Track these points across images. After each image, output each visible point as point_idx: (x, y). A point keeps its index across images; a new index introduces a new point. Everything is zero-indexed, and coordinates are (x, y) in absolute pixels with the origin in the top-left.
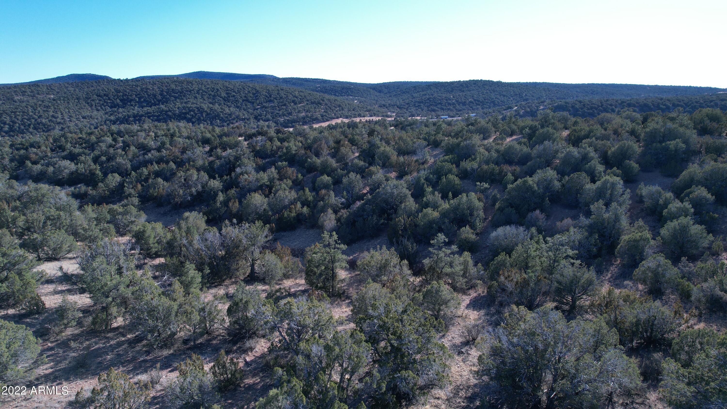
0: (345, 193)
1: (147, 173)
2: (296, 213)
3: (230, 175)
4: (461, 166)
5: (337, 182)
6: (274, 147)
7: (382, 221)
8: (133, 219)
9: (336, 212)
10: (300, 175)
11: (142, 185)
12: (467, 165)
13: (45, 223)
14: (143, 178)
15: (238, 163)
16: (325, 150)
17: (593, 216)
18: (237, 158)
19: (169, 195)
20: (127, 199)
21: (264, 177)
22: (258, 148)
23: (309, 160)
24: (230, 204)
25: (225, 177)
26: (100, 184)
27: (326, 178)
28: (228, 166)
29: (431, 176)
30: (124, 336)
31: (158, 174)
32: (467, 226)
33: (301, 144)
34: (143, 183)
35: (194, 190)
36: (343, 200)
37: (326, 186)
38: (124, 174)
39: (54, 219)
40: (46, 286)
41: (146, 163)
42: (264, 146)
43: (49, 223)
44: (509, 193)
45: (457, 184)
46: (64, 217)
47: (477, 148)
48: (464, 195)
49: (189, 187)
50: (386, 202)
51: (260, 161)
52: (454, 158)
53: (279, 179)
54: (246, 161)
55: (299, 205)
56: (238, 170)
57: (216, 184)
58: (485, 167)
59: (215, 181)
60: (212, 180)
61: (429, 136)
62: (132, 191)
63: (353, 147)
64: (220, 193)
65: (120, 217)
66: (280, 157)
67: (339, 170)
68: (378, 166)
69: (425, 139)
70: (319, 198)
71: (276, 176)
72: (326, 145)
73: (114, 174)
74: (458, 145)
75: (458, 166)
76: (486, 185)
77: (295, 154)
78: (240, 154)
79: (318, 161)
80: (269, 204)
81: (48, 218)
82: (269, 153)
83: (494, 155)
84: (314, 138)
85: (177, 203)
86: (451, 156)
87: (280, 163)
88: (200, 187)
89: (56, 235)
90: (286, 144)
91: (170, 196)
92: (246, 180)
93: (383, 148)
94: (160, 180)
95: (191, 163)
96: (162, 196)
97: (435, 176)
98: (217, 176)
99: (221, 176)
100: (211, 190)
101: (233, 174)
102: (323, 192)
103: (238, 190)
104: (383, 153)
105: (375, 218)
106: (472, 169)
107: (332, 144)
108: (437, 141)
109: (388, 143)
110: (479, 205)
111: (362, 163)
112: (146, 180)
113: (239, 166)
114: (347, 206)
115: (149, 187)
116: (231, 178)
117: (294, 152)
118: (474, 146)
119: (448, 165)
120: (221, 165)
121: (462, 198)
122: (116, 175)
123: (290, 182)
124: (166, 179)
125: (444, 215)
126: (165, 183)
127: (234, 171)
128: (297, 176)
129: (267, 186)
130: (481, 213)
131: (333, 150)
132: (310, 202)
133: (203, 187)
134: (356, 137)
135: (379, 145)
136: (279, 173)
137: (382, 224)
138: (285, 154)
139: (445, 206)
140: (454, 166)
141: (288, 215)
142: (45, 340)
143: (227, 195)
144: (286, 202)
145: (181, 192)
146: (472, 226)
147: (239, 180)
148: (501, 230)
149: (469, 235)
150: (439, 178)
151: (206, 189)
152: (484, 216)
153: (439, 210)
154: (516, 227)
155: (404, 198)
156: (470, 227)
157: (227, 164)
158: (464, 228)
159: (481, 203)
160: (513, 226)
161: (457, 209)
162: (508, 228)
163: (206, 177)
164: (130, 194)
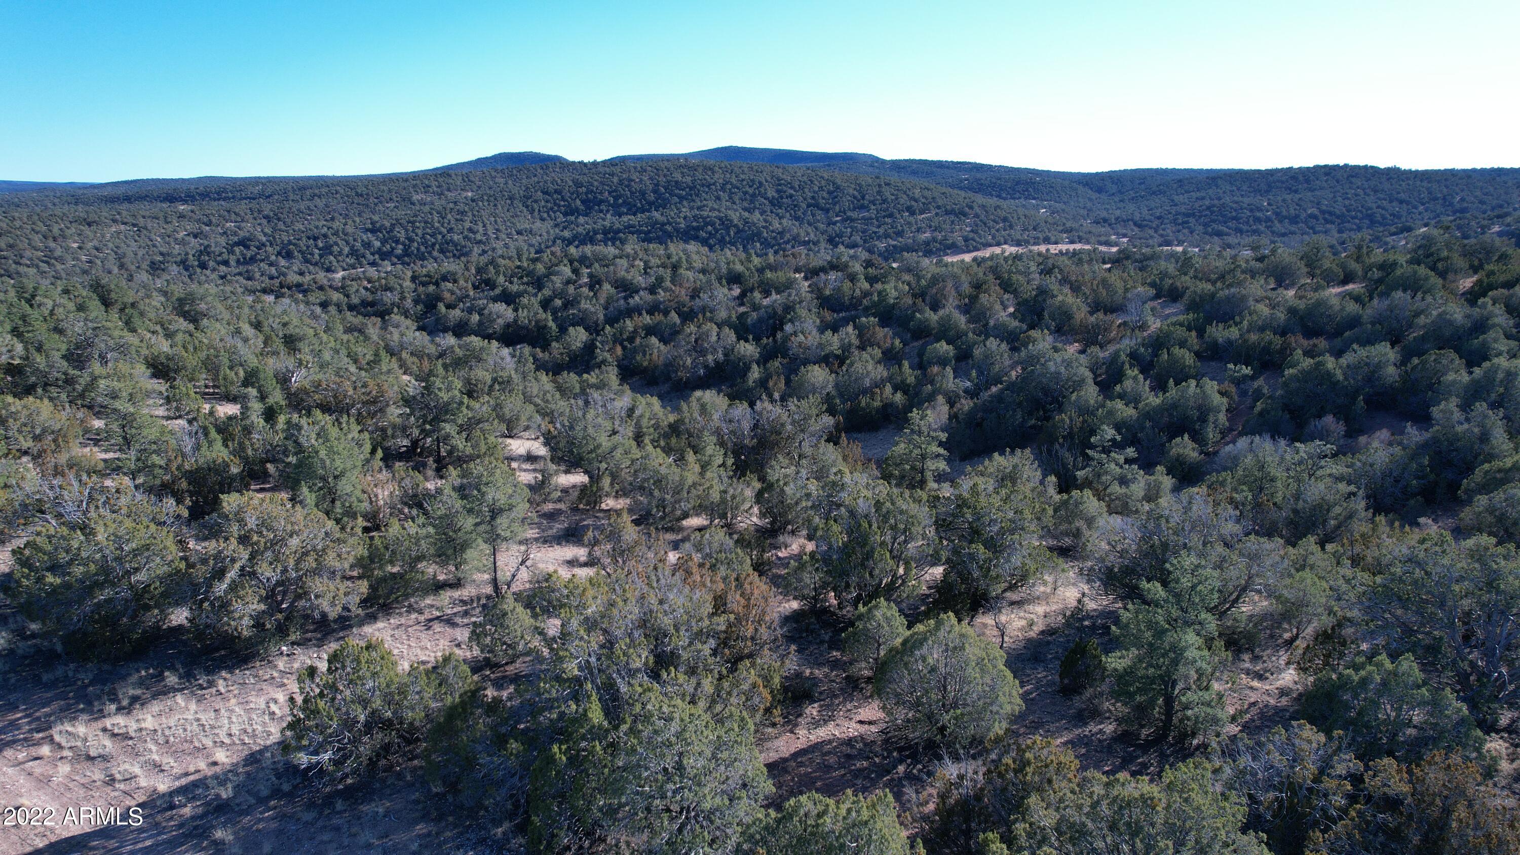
0: (974, 373)
1: (631, 329)
2: (881, 401)
3: (774, 336)
4: (1206, 335)
5: (963, 357)
6: (858, 292)
7: (1033, 421)
9: (951, 403)
10: (897, 342)
11: (624, 348)
12: (1219, 333)
14: (625, 337)
15: (789, 317)
16: (951, 300)
17: (1436, 428)
18: (788, 308)
19: (667, 364)
20: (600, 367)
21: (834, 342)
22: (827, 292)
23: (918, 315)
24: (770, 384)
25: (765, 341)
26: (554, 344)
27: (943, 347)
28: (771, 321)
29: (1142, 350)
31: (650, 331)
32: (1186, 436)
33: (907, 288)
34: (626, 343)
35: (710, 358)
36: (968, 384)
37: (943, 362)
38: (594, 329)
41: (630, 312)
42: (838, 289)
44: (1285, 384)
45: (1190, 367)
47: (1251, 302)
48: (1193, 383)
49: (703, 352)
50: (1046, 391)
51: (829, 316)
52: (1198, 319)
53: (858, 347)
54: (803, 312)
55: (888, 389)
56: (788, 328)
57: (748, 349)
58: (1253, 337)
59: (747, 345)
60: (742, 342)
61: (1161, 280)
62: (607, 355)
63: (1006, 296)
64: (755, 366)
66: (867, 309)
67: (971, 335)
68: (1046, 331)
69: (1153, 285)
70: (925, 379)
71: (856, 342)
72: (953, 292)
73: (578, 328)
74: (1213, 295)
75: (1201, 333)
76: (1247, 371)
77: (894, 305)
78: (794, 302)
79: (933, 317)
80: (837, 386)
82: (847, 302)
83: (1281, 316)
84: (933, 277)
85: (681, 379)
86: (1191, 316)
87: (864, 319)
88: (720, 356)
90: (879, 286)
91: (670, 366)
92: (800, 344)
93: (1065, 297)
94: (654, 340)
95: (708, 314)
96: (656, 367)
97: (1150, 350)
98: (751, 337)
99: (757, 339)
100: (740, 359)
101: (779, 335)
102: (936, 369)
103: (785, 361)
104: (1060, 308)
105: (1019, 415)
106: (1230, 342)
107: (966, 288)
108: (1176, 288)
109: (1076, 289)
110: (1217, 400)
111: (1015, 323)
112: (631, 339)
113: (791, 321)
114: (972, 394)
115: (635, 351)
116: (775, 341)
117: (892, 301)
118: (1244, 299)
119: (1181, 332)
120: (760, 320)
121: (1188, 387)
122: (581, 329)
123: (877, 353)
124: (664, 340)
125: (1147, 415)
126: (662, 347)
127: (782, 330)
128: (893, 344)
129: (837, 357)
130: (1222, 417)
131: (967, 300)
132: (909, 385)
133: (725, 355)
134: (1014, 277)
135: (1055, 292)
136: (860, 336)
137: (1031, 427)
138: (875, 305)
139: (1154, 400)
140: (1194, 334)
141: (868, 404)
143: (765, 368)
144: (867, 383)
145: (689, 361)
146: (1197, 437)
147: (789, 344)
148: (1243, 443)
149: (1187, 451)
150: (1155, 354)
151: (732, 357)
152: (1227, 424)
153: (1140, 406)
154: (1273, 438)
155: (1079, 385)
156: (1193, 438)
157: (770, 318)
158: (1179, 439)
159: (1225, 400)
160: (1267, 437)
161: (1174, 406)
162: (1257, 439)
163: (733, 337)
164: (604, 362)
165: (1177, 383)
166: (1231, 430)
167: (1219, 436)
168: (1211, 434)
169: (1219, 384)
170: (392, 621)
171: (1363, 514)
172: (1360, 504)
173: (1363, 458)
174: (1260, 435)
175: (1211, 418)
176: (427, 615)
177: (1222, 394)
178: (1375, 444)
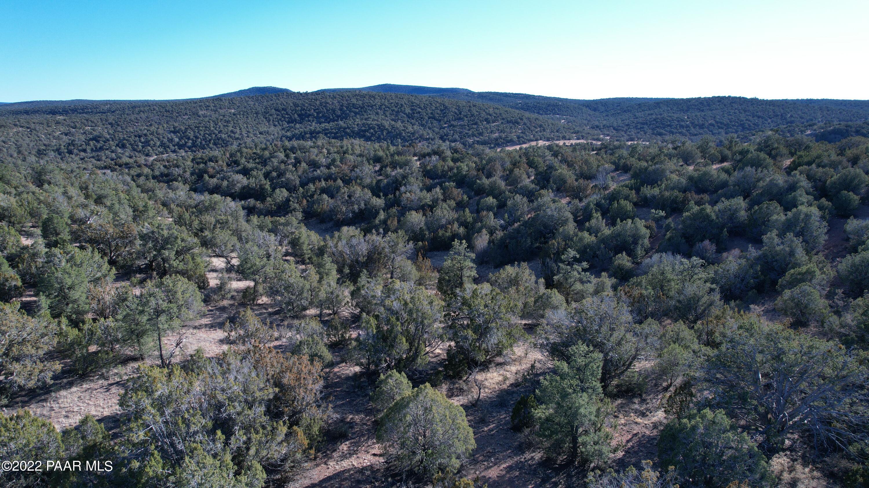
0: (506, 216)
1: (314, 190)
2: (451, 232)
3: (395, 194)
4: (641, 193)
5: (502, 205)
6: (446, 167)
7: (538, 244)
8: (293, 230)
9: (491, 233)
10: (465, 197)
11: (308, 201)
12: (648, 191)
13: (215, 225)
14: (309, 194)
15: (404, 182)
16: (498, 172)
17: (765, 248)
18: (404, 177)
19: (331, 211)
20: (291, 213)
21: (428, 197)
22: (429, 168)
23: (478, 181)
24: (389, 222)
25: (390, 196)
26: (268, 199)
27: (491, 200)
28: (394, 185)
29: (603, 201)
30: (266, 309)
31: (323, 191)
32: (624, 253)
33: (474, 165)
34: (308, 198)
35: (356, 207)
36: (502, 222)
37: (489, 208)
38: (292, 189)
39: (223, 223)
40: (211, 273)
41: (313, 180)
42: (435, 166)
43: (218, 226)
44: (683, 222)
45: (630, 211)
46: (231, 222)
47: (668, 173)
48: (630, 221)
49: (352, 204)
50: (546, 226)
51: (429, 182)
52: (637, 183)
53: (443, 200)
54: (412, 180)
55: (456, 225)
56: (403, 189)
57: (379, 202)
58: (667, 194)
59: (377, 199)
60: (374, 197)
61: (619, 160)
62: (297, 206)
63: (530, 170)
64: (382, 212)
65: (281, 227)
66: (450, 177)
67: (507, 193)
68: (550, 190)
69: (614, 163)
70: (478, 219)
71: (441, 197)
72: (500, 168)
73: (282, 189)
74: (646, 169)
75: (638, 191)
76: (662, 213)
77: (466, 175)
78: (408, 173)
79: (486, 182)
80: (426, 224)
81: (218, 221)
82: (440, 174)
83: (684, 181)
84: (489, 159)
85: (339, 219)
86: (633, 181)
87: (447, 184)
88: (363, 205)
89: (222, 234)
90: (459, 164)
91: (333, 211)
92: (407, 199)
93: (563, 171)
94: (325, 196)
95: (358, 181)
96: (325, 212)
97: (608, 202)
98: (382, 194)
99: (386, 195)
100: (373, 208)
101: (397, 193)
102: (485, 213)
103: (399, 209)
104: (559, 176)
105: (529, 241)
106: (654, 197)
107: (508, 165)
108: (627, 165)
109: (570, 165)
110: (644, 231)
111: (533, 186)
112: (312, 196)
113: (405, 185)
114: (504, 228)
115: (313, 203)
116: (395, 196)
117: (464, 173)
118: (663, 171)
119: (626, 191)
120: (388, 184)
121: (627, 223)
122: (284, 190)
123: (453, 203)
124: (331, 196)
125: (603, 241)
126: (330, 200)
127: (399, 190)
128: (462, 198)
129: (429, 206)
130: (646, 241)
131: (508, 172)
132: (469, 223)
133: (365, 205)
134: (536, 159)
135: (557, 168)
136: (444, 194)
137: (536, 248)
138: (455, 175)
139: (607, 231)
140: (634, 192)
141: (443, 234)
142: (207, 305)
143: (387, 213)
144: (444, 221)
145: (344, 209)
146: (631, 253)
147: (402, 198)
148: (656, 257)
149: (624, 262)
150: (610, 204)
151: (369, 206)
152: (649, 245)
153: (599, 235)
154: (673, 254)
155: (565, 222)
156: (629, 255)
157: (393, 183)
158: (620, 255)
159: (648, 231)
160: (670, 253)
161: (619, 235)
162: (664, 255)
163: (370, 194)
164: (294, 210)
165: (621, 221)
166: (652, 248)
167: (644, 253)
168: (640, 251)
169: (646, 221)
170: (84, 386)
171: (718, 303)
172: (717, 297)
173: (723, 266)
174: (666, 252)
175: (640, 242)
176: (111, 381)
177: (647, 227)
178: (730, 258)
